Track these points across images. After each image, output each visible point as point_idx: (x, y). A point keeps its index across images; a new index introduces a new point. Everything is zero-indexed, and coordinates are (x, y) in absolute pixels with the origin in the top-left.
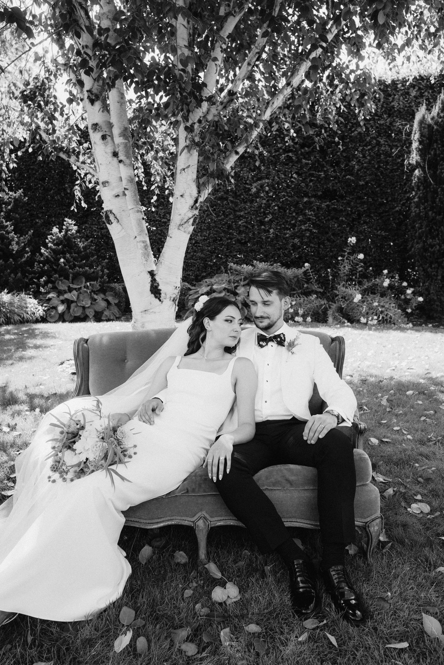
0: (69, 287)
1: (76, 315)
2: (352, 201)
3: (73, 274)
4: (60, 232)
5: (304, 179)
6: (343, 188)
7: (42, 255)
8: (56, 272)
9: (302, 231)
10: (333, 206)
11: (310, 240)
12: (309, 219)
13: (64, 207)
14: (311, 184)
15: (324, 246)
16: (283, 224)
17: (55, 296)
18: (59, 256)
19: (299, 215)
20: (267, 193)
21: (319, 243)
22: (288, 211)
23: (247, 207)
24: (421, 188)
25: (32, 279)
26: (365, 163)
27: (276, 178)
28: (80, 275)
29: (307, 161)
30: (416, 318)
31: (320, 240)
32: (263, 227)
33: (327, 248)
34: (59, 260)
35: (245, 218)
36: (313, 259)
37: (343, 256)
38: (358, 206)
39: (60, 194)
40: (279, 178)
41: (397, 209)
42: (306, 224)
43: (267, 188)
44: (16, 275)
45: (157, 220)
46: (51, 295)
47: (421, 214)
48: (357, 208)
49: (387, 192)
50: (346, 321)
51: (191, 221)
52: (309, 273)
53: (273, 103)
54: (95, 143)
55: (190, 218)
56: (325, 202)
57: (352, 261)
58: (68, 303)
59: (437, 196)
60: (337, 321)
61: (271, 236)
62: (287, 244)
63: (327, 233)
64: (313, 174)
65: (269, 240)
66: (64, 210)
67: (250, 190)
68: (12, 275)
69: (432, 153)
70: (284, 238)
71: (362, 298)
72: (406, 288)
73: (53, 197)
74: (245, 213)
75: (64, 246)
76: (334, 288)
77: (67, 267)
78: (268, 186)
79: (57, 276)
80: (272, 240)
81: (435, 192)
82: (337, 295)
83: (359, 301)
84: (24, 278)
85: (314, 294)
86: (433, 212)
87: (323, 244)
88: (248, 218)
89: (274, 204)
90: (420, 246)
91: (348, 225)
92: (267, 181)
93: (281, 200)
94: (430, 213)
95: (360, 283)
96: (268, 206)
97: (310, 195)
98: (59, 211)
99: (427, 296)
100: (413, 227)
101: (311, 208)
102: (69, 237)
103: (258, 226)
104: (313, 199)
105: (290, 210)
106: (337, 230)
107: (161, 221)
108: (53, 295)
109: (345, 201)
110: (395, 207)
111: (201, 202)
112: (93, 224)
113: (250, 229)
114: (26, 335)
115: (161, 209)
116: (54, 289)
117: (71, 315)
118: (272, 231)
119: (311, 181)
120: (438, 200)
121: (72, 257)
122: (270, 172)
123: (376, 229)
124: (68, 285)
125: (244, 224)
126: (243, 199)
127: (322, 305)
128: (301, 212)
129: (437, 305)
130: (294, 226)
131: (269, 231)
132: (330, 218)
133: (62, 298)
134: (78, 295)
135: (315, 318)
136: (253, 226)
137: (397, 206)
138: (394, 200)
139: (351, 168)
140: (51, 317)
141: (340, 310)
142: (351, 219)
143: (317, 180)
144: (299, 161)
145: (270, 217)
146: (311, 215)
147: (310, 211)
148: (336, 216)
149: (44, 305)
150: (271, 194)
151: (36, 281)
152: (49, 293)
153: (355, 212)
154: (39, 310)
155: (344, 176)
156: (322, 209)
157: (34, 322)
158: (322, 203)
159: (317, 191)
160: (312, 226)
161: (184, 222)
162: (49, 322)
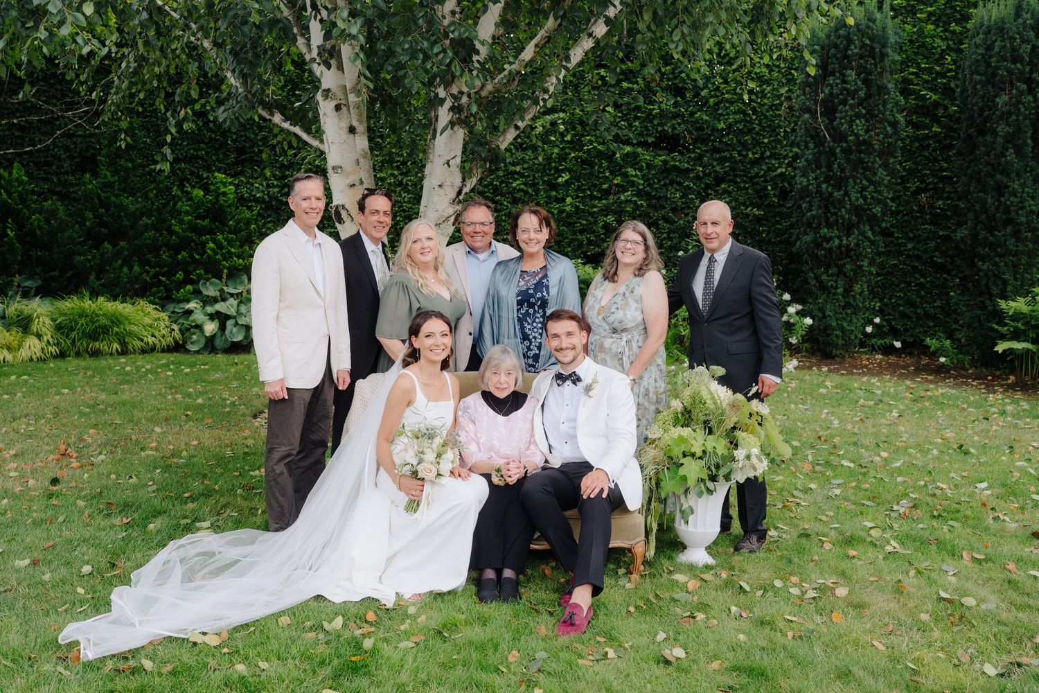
0: (221, 291)
1: (234, 340)
2: (704, 156)
3: (229, 269)
4: (207, 195)
5: (626, 115)
6: (690, 133)
7: (172, 233)
8: (198, 263)
10: (672, 163)
12: (633, 184)
14: (637, 123)
16: (589, 189)
17: (199, 306)
18: (203, 238)
19: (616, 176)
20: (562, 135)
22: (597, 168)
24: (811, 145)
25: (156, 276)
26: (727, 93)
27: (578, 111)
28: (240, 270)
29: (630, 85)
30: (805, 356)
32: (554, 193)
34: (204, 245)
35: (522, 176)
38: (715, 164)
40: (582, 111)
41: (779, 171)
42: (627, 191)
43: (562, 127)
44: (131, 268)
46: (192, 305)
47: (811, 187)
48: (714, 167)
49: (763, 143)
51: (452, 219)
54: (325, 114)
55: (450, 216)
56: (660, 156)
58: (222, 318)
59: (836, 160)
61: (568, 209)
62: (595, 223)
64: (640, 107)
65: (564, 215)
66: (202, 149)
68: (125, 270)
69: (827, 91)
70: (590, 213)
72: (789, 303)
74: (524, 169)
75: (213, 221)
77: (219, 257)
78: (563, 124)
79: (202, 271)
80: (569, 215)
81: (832, 153)
84: (142, 274)
86: (830, 185)
88: (528, 176)
89: (573, 155)
90: (808, 238)
92: (562, 115)
93: (586, 149)
94: (824, 186)
96: (563, 158)
97: (635, 142)
99: (820, 320)
100: (800, 207)
101: (636, 164)
102: (222, 206)
103: (546, 191)
104: (639, 150)
105: (600, 166)
106: (679, 204)
108: (195, 305)
109: (693, 156)
110: (777, 168)
111: (467, 192)
112: (253, 178)
113: (532, 195)
114: (169, 374)
116: (197, 293)
117: (226, 340)
118: (569, 200)
119: (636, 118)
120: (836, 166)
121: (226, 239)
122: (567, 99)
123: (744, 204)
124: (219, 288)
125: (522, 186)
126: (521, 144)
128: (619, 170)
129: (837, 336)
130: (607, 193)
131: (563, 200)
132: (667, 181)
133: (209, 309)
134: (238, 306)
136: (537, 191)
137: (780, 167)
138: (773, 156)
140: (192, 343)
142: (703, 186)
143: (648, 116)
144: (617, 84)
145: (566, 176)
146: (636, 176)
147: (635, 169)
148: (678, 179)
149: (181, 321)
150: (568, 138)
151: (164, 279)
152: (188, 301)
153: (709, 175)
154: (173, 330)
155: (692, 114)
156: (655, 166)
157: (163, 351)
158: (654, 157)
159: (647, 135)
160: (637, 195)
161: (441, 221)
162: (187, 351)
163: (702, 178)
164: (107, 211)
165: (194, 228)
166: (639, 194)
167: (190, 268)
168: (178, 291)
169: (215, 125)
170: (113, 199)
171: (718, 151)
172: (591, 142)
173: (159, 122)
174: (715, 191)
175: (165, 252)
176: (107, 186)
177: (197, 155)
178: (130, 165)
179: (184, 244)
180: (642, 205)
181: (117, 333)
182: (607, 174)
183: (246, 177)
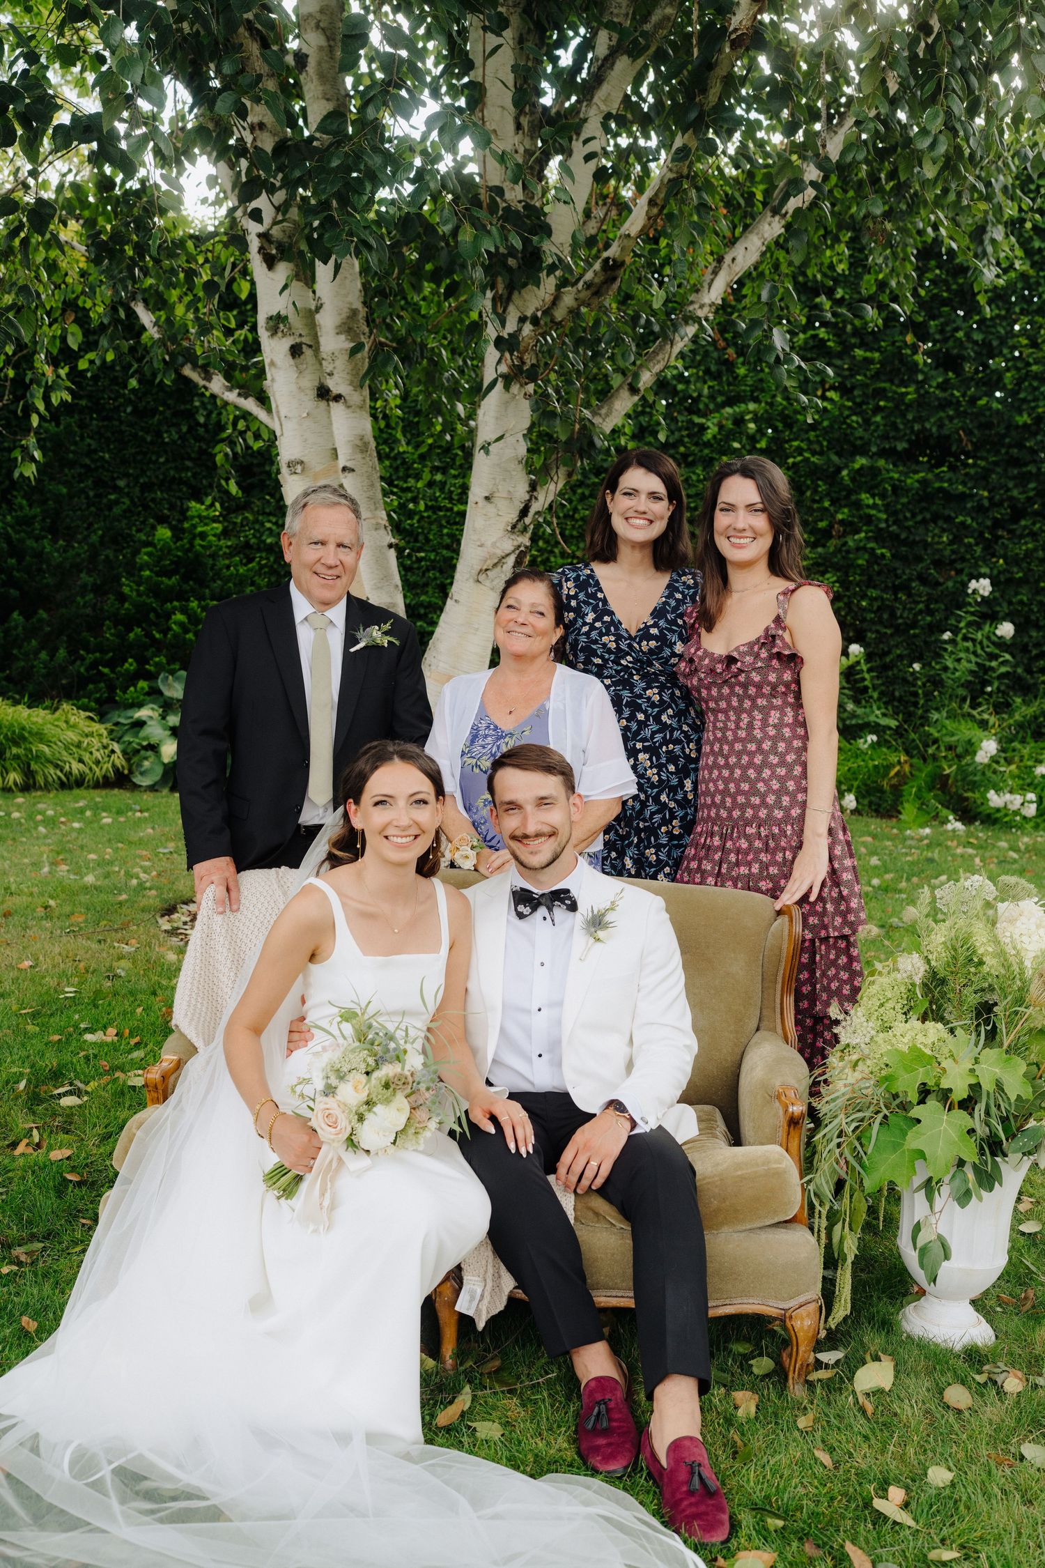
2: (993, 471)
4: (177, 536)
5: (860, 405)
6: (969, 433)
7: (122, 598)
8: (158, 646)
9: (848, 552)
10: (937, 485)
11: (870, 579)
12: (869, 520)
13: (188, 463)
14: (878, 419)
15: (909, 595)
17: (156, 715)
18: (169, 605)
19: (841, 506)
20: (753, 439)
21: (894, 585)
22: (808, 493)
23: (694, 477)
25: (94, 665)
27: (779, 399)
29: (868, 354)
31: (897, 577)
33: (917, 603)
34: (168, 616)
36: (877, 632)
37: (956, 631)
38: (1011, 484)
39: (177, 425)
42: (858, 532)
43: (752, 426)
44: (52, 656)
45: (440, 509)
46: (143, 713)
48: (1008, 490)
50: (951, 817)
51: (511, 560)
52: (862, 671)
53: (734, 260)
54: (272, 364)
55: (508, 555)
56: (916, 472)
57: (981, 643)
60: (928, 813)
63: (919, 559)
64: (884, 390)
66: (188, 469)
67: (703, 428)
68: (43, 655)
71: (1003, 750)
73: (159, 434)
75: (185, 578)
76: (925, 720)
78: (755, 419)
79: (164, 660)
82: (935, 741)
83: (994, 760)
84: (73, 662)
85: (871, 733)
87: (906, 588)
91: (980, 538)
92: (753, 406)
93: (791, 461)
95: (1002, 707)
97: (874, 449)
98: (172, 473)
101: (877, 486)
102: (198, 555)
104: (881, 463)
105: (815, 491)
106: (947, 553)
107: (451, 509)
108: (150, 713)
111: (538, 513)
112: (264, 513)
114: (76, 825)
115: (455, 477)
116: (155, 693)
119: (878, 409)
121: (204, 609)
122: (761, 380)
126: (685, 456)
127: (889, 767)
128: (848, 497)
130: (825, 535)
132: (928, 516)
135: (871, 803)
139: (995, 378)
140: (142, 774)
141: (940, 783)
142: (989, 523)
143: (897, 407)
144: (846, 349)
146: (874, 506)
147: (873, 496)
148: (947, 512)
149: (126, 738)
150: (762, 444)
151: (106, 670)
152: (140, 705)
153: (1000, 504)
154: (113, 752)
155: (973, 400)
156: (908, 490)
157: (97, 785)
158: (906, 475)
159: (895, 438)
160: (875, 539)
161: (490, 563)
162: (136, 787)
163: (987, 510)
164: (20, 561)
165: (155, 591)
166: (880, 536)
167: (149, 653)
168: (125, 692)
169: (207, 431)
170: (31, 543)
171: (1016, 462)
172: (800, 451)
173: (124, 428)
174: (1011, 532)
175: (109, 629)
176: (25, 522)
177: (181, 478)
178: (64, 491)
179: (141, 616)
180: (883, 555)
181: (17, 757)
182: (827, 504)
183: (253, 512)
